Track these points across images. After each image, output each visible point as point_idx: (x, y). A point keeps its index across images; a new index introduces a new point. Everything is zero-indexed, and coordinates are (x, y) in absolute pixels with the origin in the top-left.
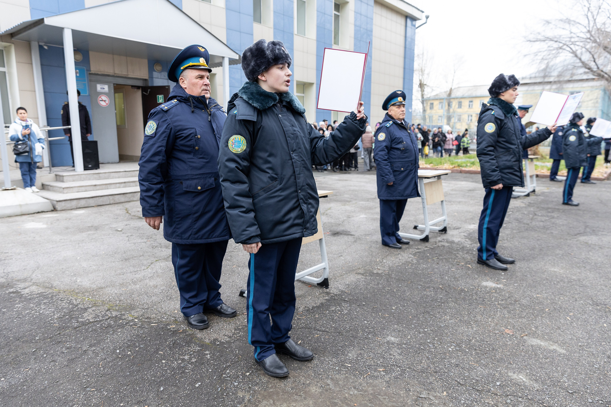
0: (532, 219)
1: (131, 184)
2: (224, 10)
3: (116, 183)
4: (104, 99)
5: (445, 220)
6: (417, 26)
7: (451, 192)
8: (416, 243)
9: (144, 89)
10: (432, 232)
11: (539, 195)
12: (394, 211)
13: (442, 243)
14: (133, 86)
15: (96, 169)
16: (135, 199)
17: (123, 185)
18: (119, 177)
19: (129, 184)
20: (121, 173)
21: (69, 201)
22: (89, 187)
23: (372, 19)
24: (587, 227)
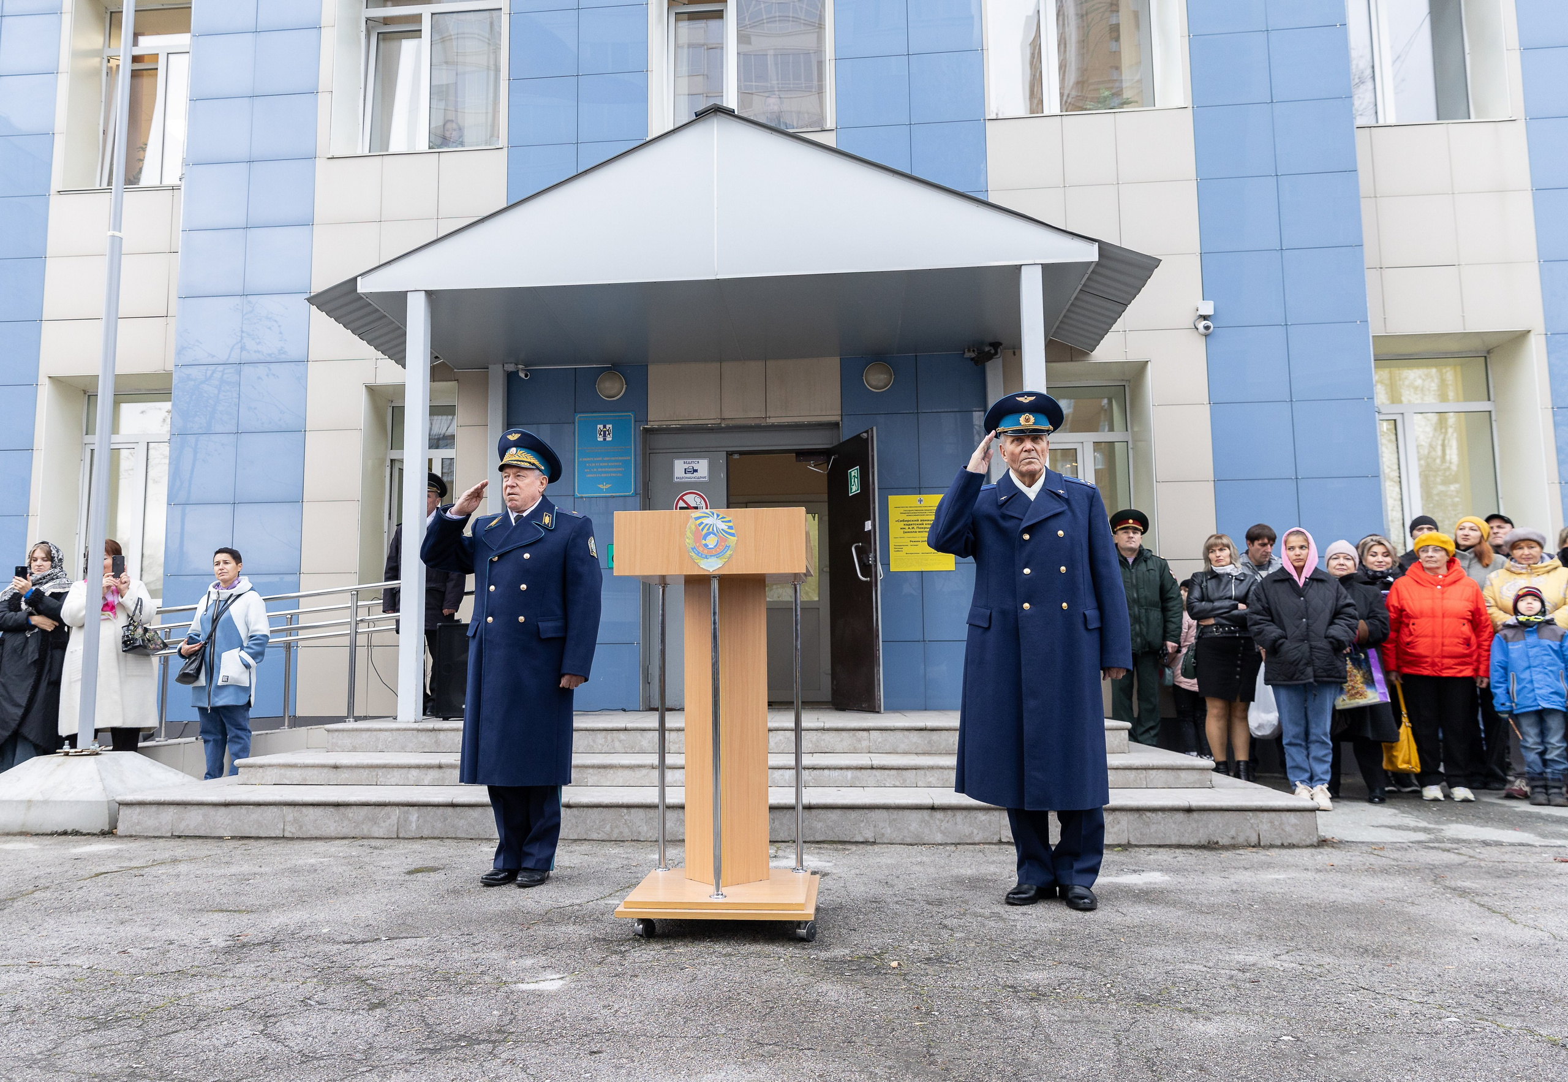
3: (410, 767)
9: (831, 456)
14: (801, 453)
17: (433, 774)
21: (154, 808)
22: (315, 771)
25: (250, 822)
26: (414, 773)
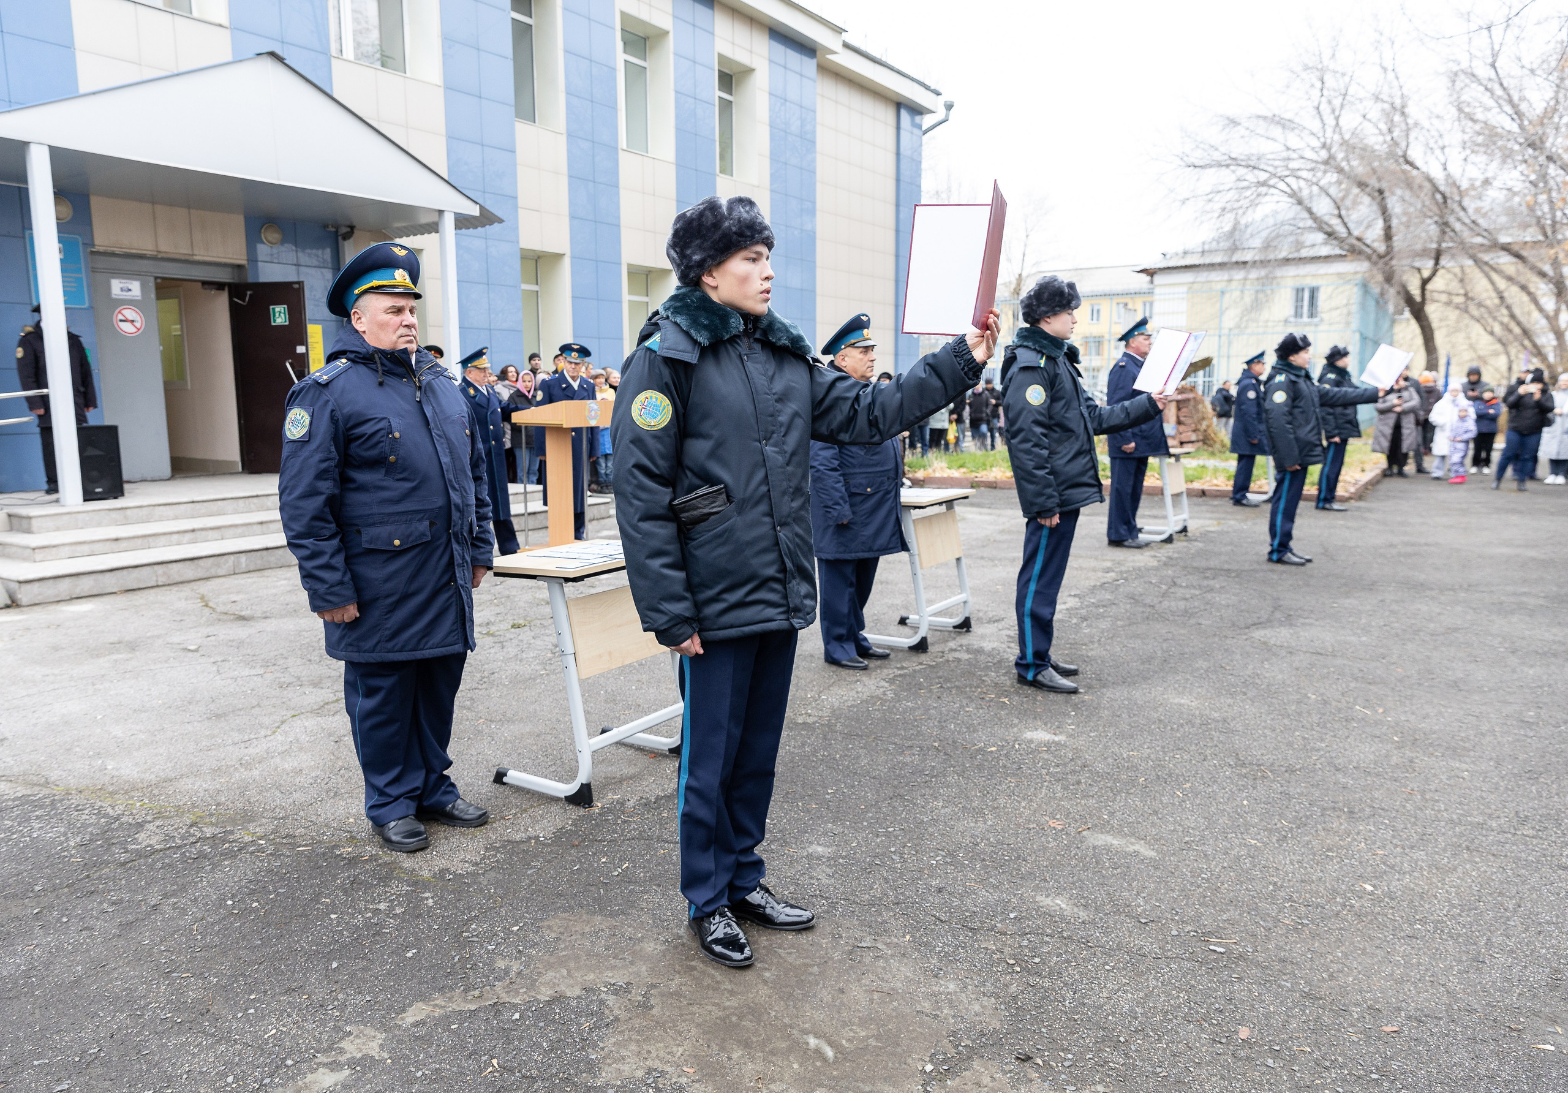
0: (1164, 595)
1: (210, 533)
2: (441, 90)
3: (171, 533)
4: (130, 318)
5: (965, 602)
6: (924, 128)
7: (999, 537)
8: (900, 655)
9: (236, 290)
10: (934, 628)
11: (1196, 540)
12: (851, 585)
13: (957, 655)
14: (205, 284)
15: (115, 498)
16: (221, 572)
17: (188, 536)
18: (176, 518)
19: (204, 533)
20: (182, 507)
21: (51, 581)
22: (100, 545)
23: (814, 111)
24: (1276, 608)
25: (131, 579)
26: (175, 537)
